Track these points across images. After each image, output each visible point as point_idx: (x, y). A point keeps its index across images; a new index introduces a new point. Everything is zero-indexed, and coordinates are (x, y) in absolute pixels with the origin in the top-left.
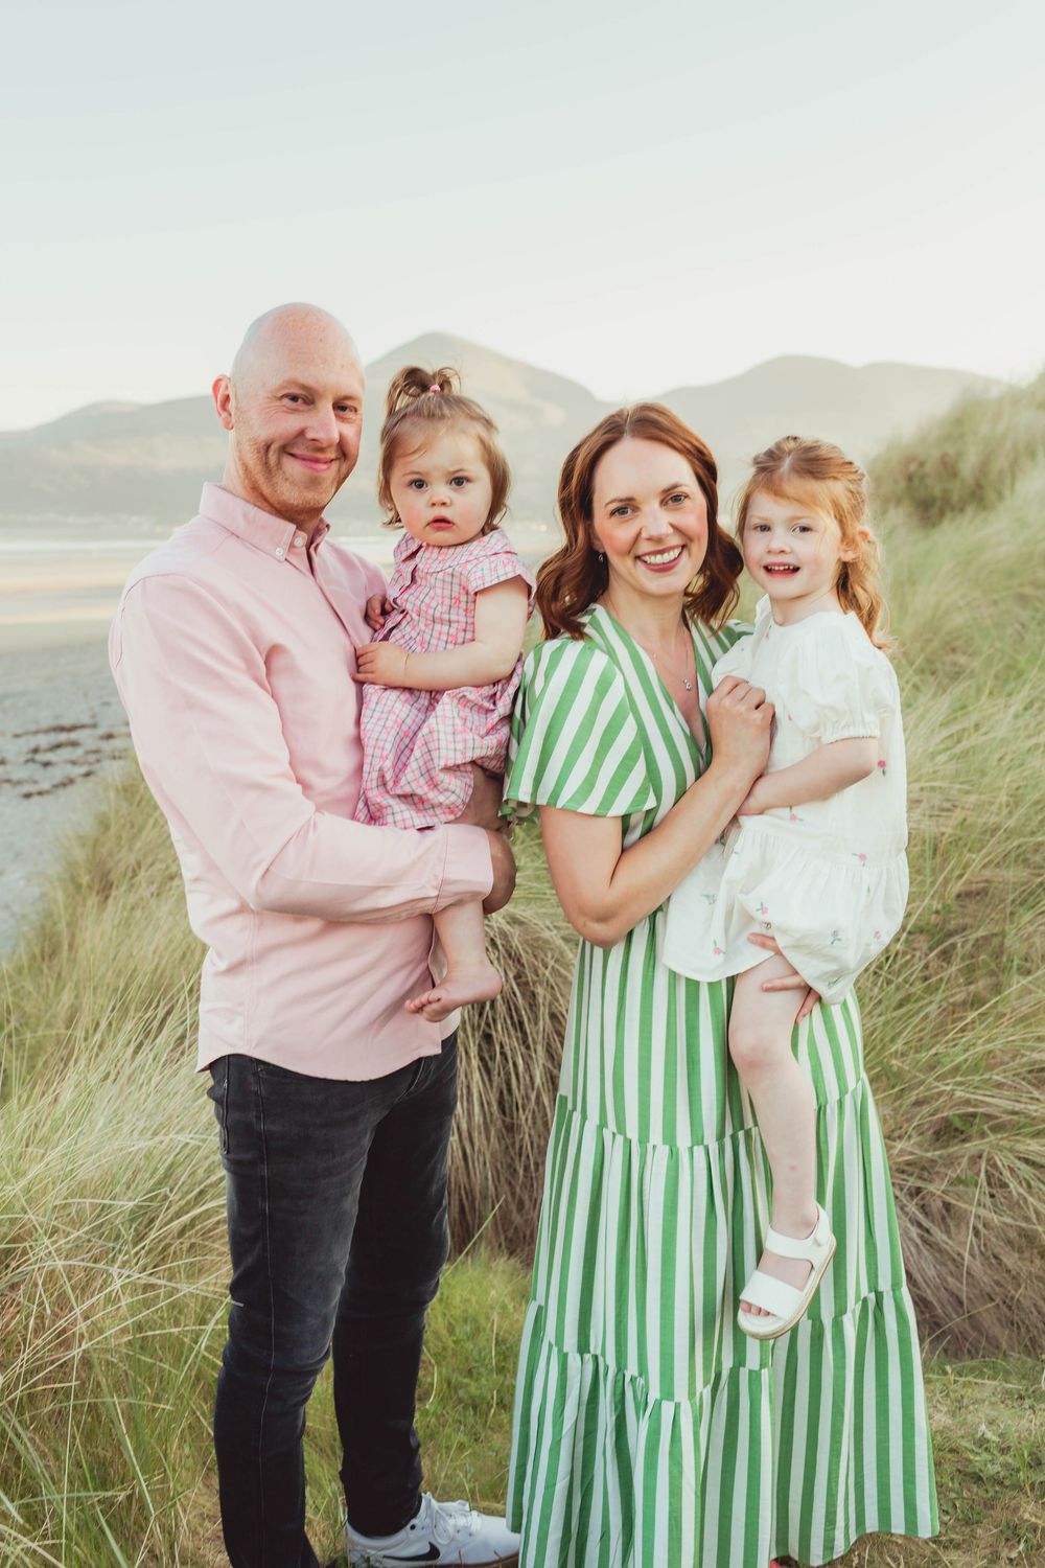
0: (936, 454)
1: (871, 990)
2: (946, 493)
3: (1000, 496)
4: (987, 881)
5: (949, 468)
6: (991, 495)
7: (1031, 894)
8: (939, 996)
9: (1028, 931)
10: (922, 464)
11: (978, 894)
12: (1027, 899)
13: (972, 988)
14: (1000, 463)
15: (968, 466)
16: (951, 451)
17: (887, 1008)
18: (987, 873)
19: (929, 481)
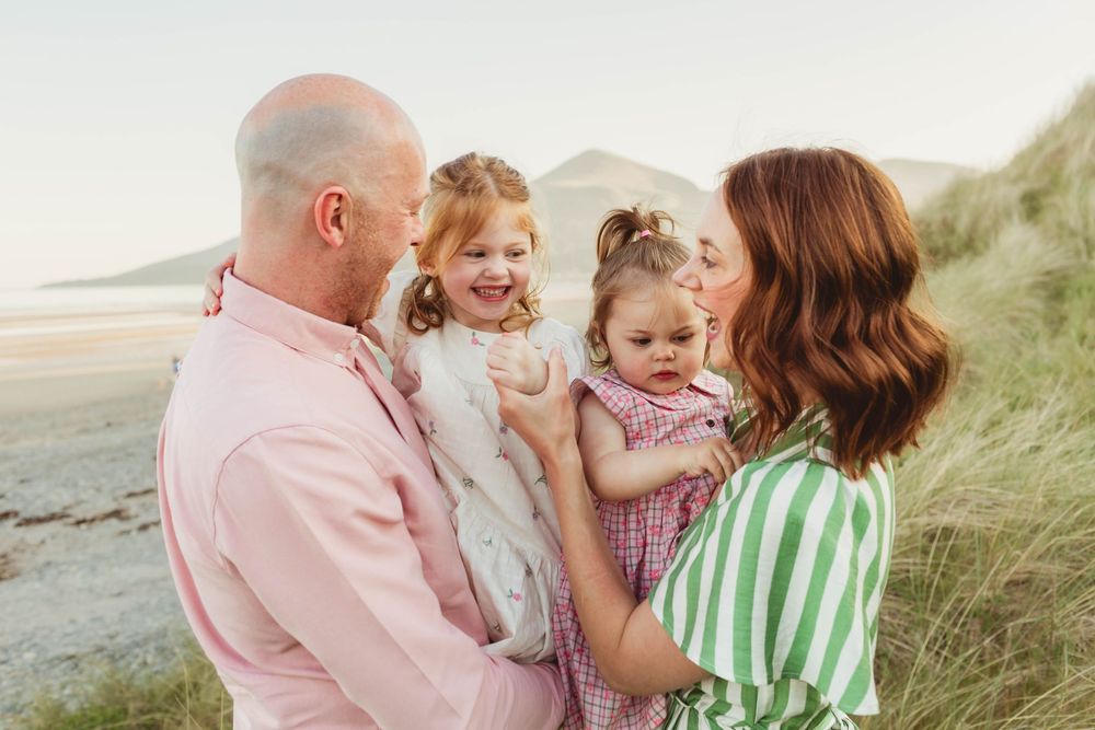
0: (937, 218)
1: (934, 668)
2: (947, 246)
3: (987, 246)
4: (1030, 572)
5: (948, 227)
6: (979, 244)
7: (1073, 584)
8: (998, 679)
9: (1072, 620)
10: (928, 225)
11: (1023, 583)
12: (1070, 589)
13: (1025, 672)
14: (985, 223)
15: (962, 226)
16: (950, 215)
17: (952, 685)
18: (1031, 566)
19: (935, 237)
